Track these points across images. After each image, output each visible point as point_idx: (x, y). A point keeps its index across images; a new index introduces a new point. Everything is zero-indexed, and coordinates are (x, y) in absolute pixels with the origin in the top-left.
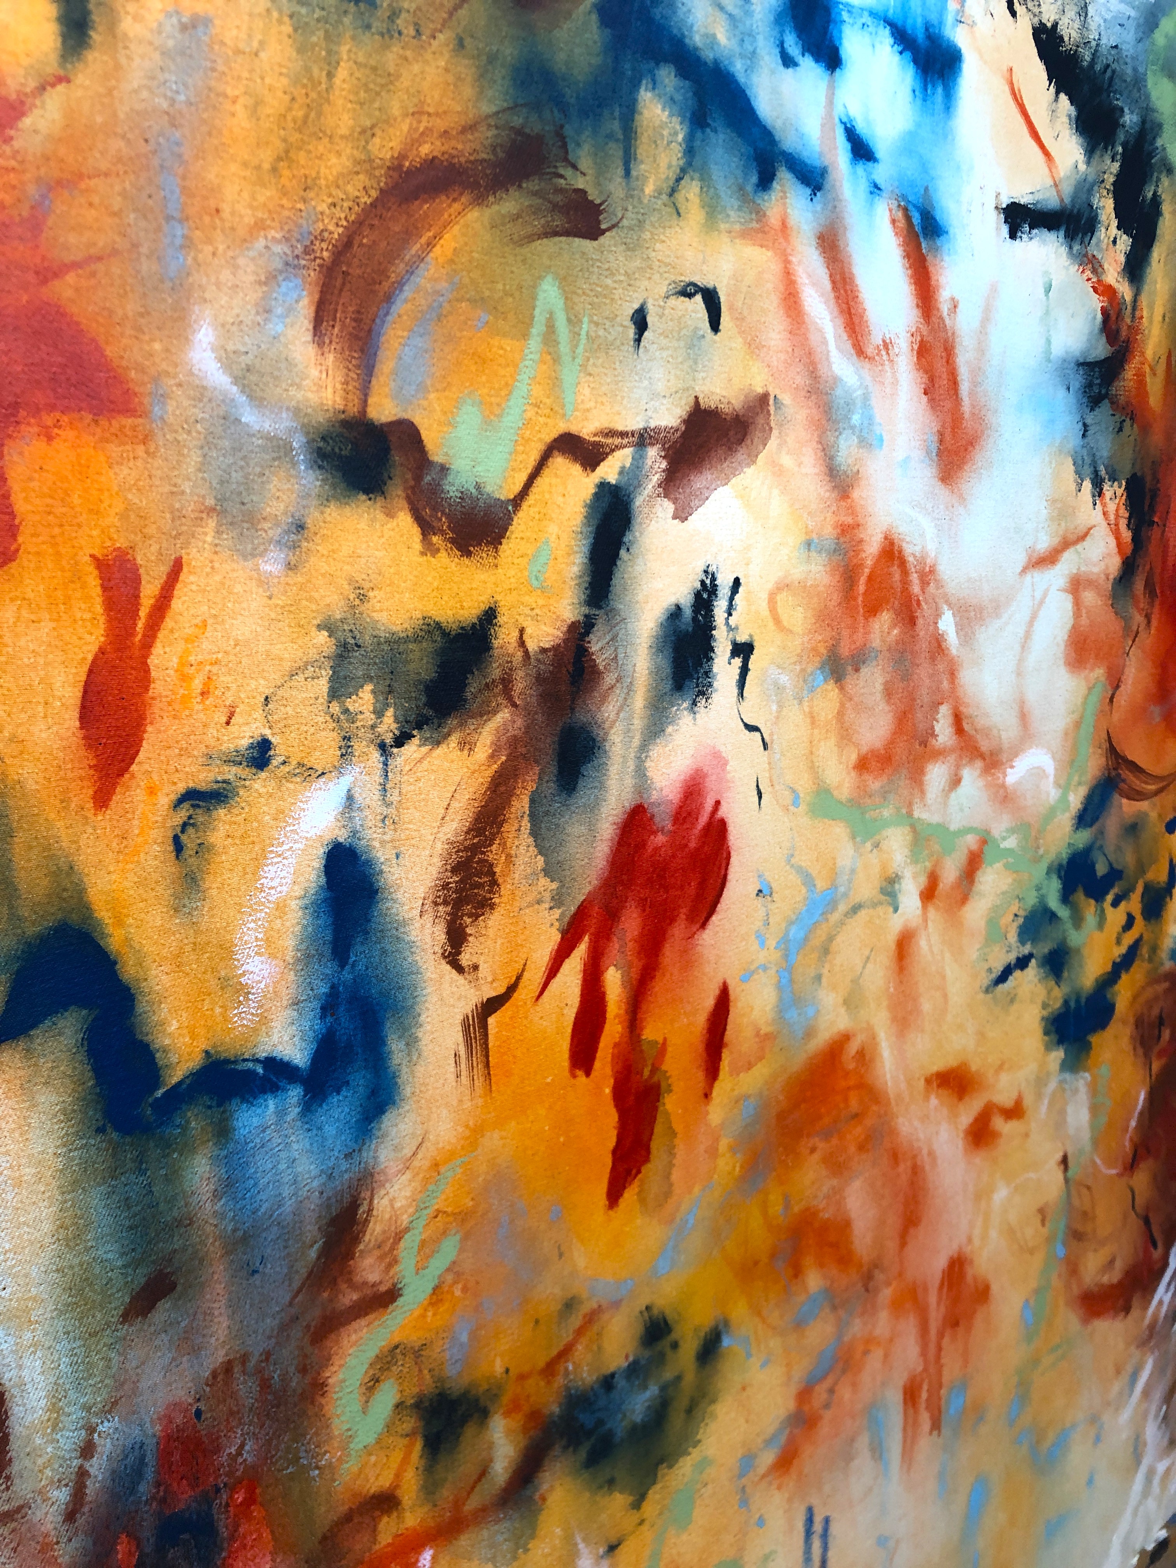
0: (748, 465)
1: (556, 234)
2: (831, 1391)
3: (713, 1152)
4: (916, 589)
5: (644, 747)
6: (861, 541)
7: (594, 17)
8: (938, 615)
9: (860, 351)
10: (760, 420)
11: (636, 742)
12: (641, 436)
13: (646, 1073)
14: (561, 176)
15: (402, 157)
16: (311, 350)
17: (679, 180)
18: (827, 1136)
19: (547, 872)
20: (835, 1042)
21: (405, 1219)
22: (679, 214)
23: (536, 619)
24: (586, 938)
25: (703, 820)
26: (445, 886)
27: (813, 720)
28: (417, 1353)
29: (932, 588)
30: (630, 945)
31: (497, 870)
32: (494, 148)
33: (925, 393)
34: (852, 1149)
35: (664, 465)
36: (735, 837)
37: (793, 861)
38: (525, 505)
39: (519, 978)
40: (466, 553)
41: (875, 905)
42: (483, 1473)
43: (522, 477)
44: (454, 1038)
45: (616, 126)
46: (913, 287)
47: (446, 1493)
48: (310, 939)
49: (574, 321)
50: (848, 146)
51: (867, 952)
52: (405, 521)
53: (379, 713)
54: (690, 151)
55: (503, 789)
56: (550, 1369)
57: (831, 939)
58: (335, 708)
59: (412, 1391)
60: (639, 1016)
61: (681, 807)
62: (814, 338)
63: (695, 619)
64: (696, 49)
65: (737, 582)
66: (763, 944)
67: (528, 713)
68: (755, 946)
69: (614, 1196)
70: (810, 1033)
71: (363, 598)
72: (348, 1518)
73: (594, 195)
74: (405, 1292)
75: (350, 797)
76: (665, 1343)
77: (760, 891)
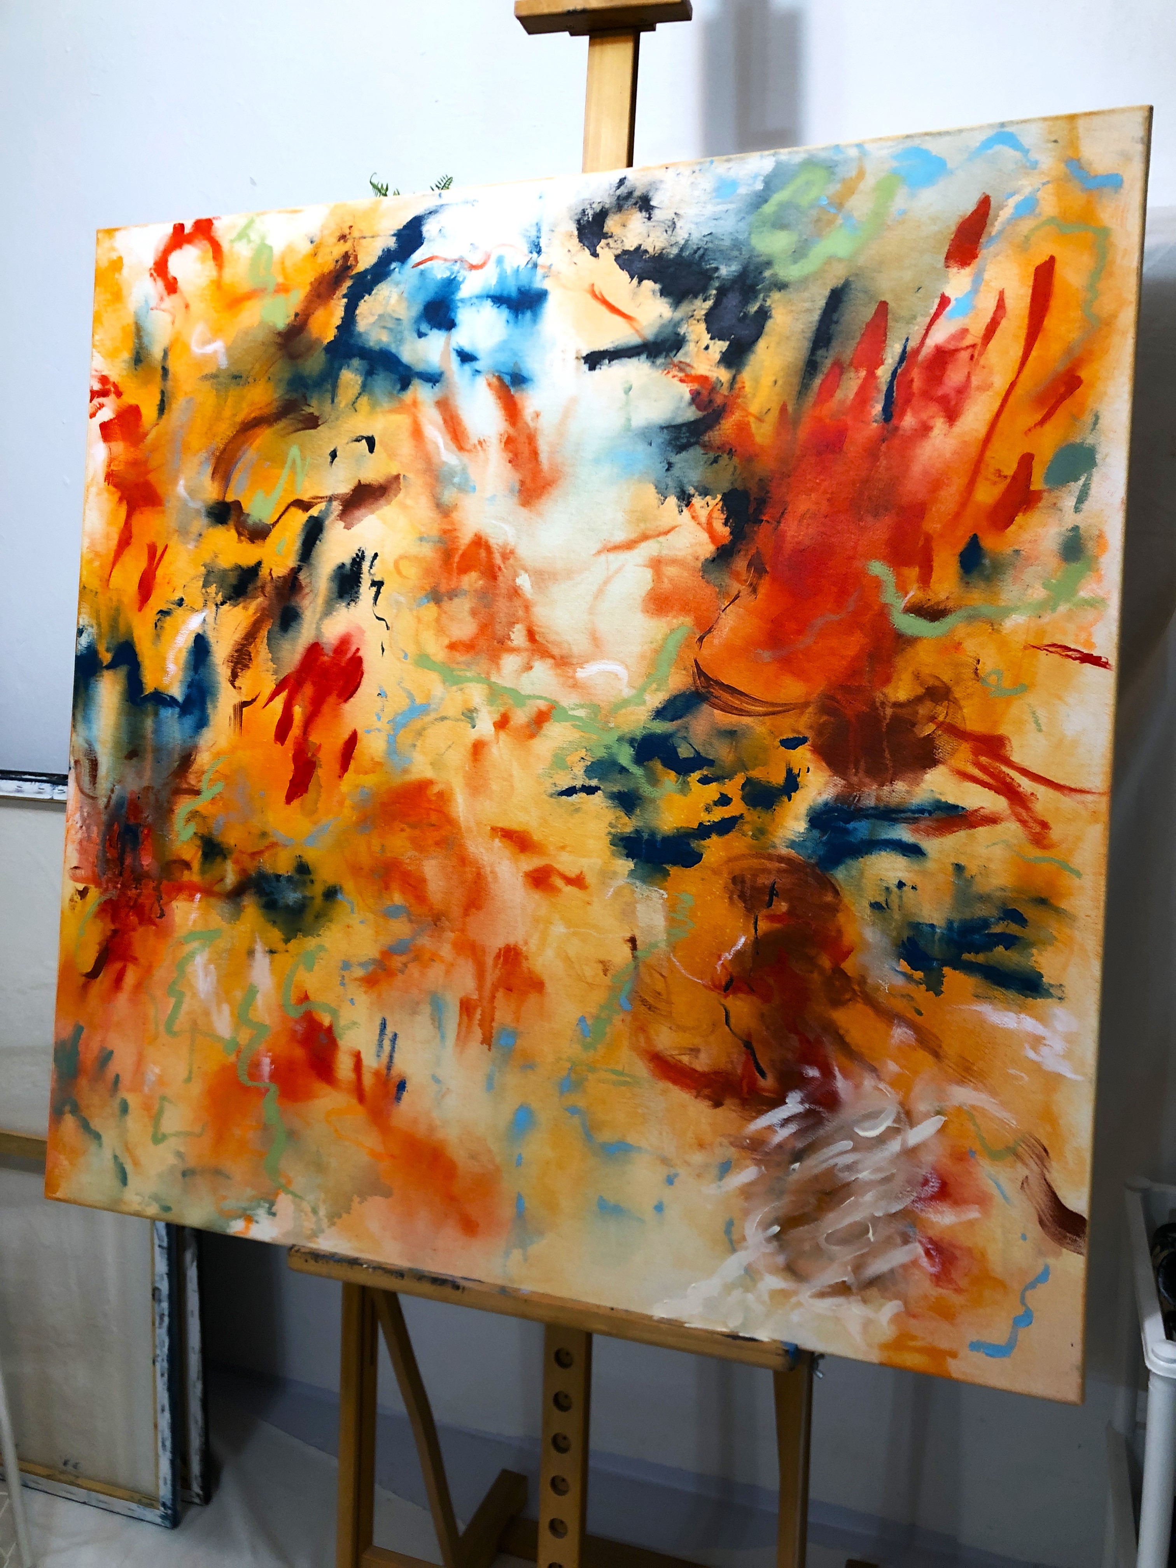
0: (386, 506)
1: (299, 430)
2: (405, 965)
3: (341, 803)
4: (498, 560)
5: (321, 619)
6: (457, 537)
7: (323, 352)
8: (516, 575)
9: (461, 448)
10: (395, 486)
11: (318, 616)
12: (331, 498)
13: (310, 755)
14: (303, 410)
15: (245, 419)
16: (210, 482)
17: (357, 398)
18: (413, 827)
19: (272, 660)
20: (423, 782)
21: (206, 768)
22: (356, 411)
23: (277, 566)
24: (287, 690)
25: (349, 655)
26: (232, 656)
27: (419, 620)
28: (204, 818)
29: (511, 561)
30: (308, 699)
31: (252, 655)
32: (277, 408)
33: (510, 462)
34: (430, 842)
35: (341, 508)
36: (366, 666)
37: (402, 685)
38: (277, 525)
39: (257, 697)
40: (253, 543)
41: (458, 720)
42: (222, 880)
43: (277, 516)
44: (230, 711)
45: (329, 387)
46: (503, 412)
47: (208, 877)
48: (187, 662)
49: (303, 459)
50: (459, 359)
51: (450, 743)
52: (233, 533)
53: (217, 594)
54: (364, 386)
55: (257, 626)
56: (254, 855)
57: (424, 729)
58: (204, 591)
59: (201, 831)
60: (309, 729)
61: (338, 647)
62: (430, 447)
63: (351, 569)
64: (370, 347)
65: (376, 555)
66: (379, 719)
67: (270, 599)
68: (375, 718)
69: (289, 799)
70: (405, 771)
71: (216, 557)
72: (175, 862)
73: (316, 414)
74: (203, 793)
75: (204, 620)
76: (307, 877)
77: (380, 694)
